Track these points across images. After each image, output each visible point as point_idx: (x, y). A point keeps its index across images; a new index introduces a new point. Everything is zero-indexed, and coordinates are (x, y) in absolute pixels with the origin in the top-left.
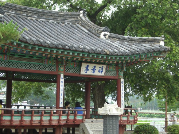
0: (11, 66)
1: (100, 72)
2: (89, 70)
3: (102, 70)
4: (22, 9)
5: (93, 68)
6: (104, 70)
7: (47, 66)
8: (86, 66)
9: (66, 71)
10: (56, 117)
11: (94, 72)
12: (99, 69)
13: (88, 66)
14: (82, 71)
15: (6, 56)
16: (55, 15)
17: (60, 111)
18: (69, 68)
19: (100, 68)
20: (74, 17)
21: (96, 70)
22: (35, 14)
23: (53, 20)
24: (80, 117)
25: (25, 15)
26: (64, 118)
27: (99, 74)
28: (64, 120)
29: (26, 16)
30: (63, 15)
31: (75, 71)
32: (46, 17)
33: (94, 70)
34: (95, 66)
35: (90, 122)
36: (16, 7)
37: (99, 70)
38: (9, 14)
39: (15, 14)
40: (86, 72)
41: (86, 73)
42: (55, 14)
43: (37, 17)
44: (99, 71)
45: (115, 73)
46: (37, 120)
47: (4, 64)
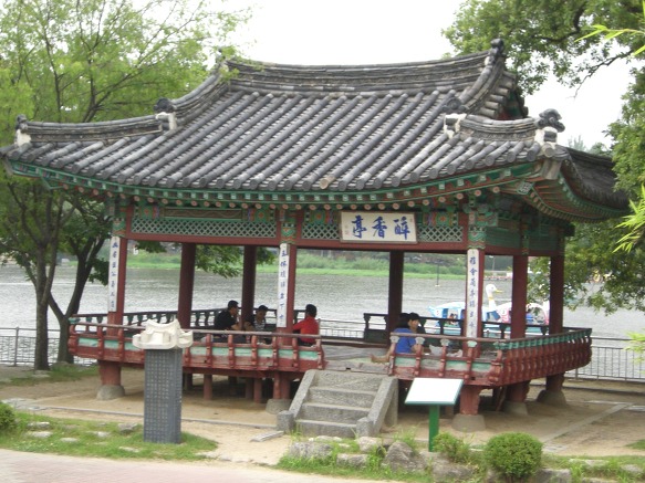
0: (170, 230)
1: (400, 233)
2: (365, 229)
3: (406, 227)
4: (313, 75)
5: (377, 223)
6: (412, 227)
7: (254, 226)
8: (355, 219)
9: (306, 234)
10: (248, 351)
11: (382, 235)
12: (395, 224)
13: (359, 219)
14: (347, 233)
15: (156, 209)
16: (407, 73)
17: (251, 336)
18: (313, 228)
19: (396, 221)
20: (463, 71)
21: (385, 227)
22: (349, 81)
23: (401, 89)
24: (310, 353)
25: (321, 88)
26: (266, 353)
27: (400, 238)
28: (268, 359)
29: (325, 90)
30: (431, 69)
31: (331, 235)
32: (377, 85)
33: (380, 228)
34: (380, 219)
35: (341, 369)
36: (297, 73)
37: (396, 228)
38: (280, 92)
39: (295, 90)
40: (357, 234)
41: (360, 236)
42: (405, 70)
43: (353, 88)
44: (398, 231)
45: (459, 234)
46: (202, 356)
47: (155, 226)
